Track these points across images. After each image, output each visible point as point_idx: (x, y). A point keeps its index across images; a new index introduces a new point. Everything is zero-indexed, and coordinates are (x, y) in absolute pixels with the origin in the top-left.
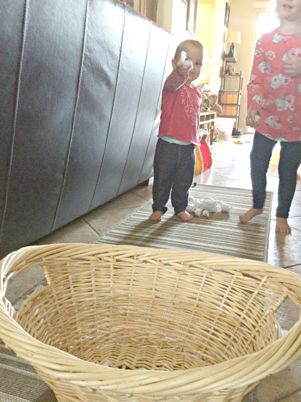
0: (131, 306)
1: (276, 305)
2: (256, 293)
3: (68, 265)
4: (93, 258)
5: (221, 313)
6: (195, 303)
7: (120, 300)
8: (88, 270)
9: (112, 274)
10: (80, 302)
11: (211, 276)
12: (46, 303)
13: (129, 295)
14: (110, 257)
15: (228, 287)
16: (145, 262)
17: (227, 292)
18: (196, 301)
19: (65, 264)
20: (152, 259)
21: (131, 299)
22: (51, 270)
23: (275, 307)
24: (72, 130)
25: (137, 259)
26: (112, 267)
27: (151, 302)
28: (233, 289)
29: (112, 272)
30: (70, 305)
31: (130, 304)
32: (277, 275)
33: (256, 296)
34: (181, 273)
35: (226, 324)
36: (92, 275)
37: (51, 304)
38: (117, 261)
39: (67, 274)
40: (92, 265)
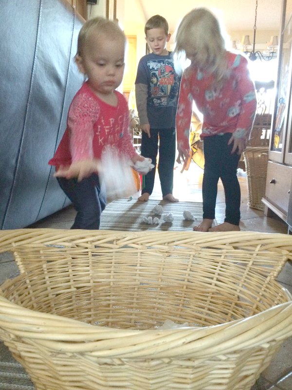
0: (114, 295)
1: (277, 270)
2: (251, 263)
3: (41, 252)
4: (70, 244)
5: (214, 291)
6: (184, 285)
7: (102, 290)
8: (64, 258)
9: (90, 261)
10: (57, 295)
11: (199, 254)
12: (20, 295)
13: (112, 284)
14: (87, 242)
15: (218, 263)
16: (126, 246)
17: (218, 268)
18: (186, 282)
19: (39, 251)
20: (133, 243)
21: (114, 288)
22: (23, 257)
23: (275, 272)
24: (24, 125)
25: (117, 244)
26: (90, 254)
27: (136, 289)
28: (223, 264)
29: (91, 259)
30: (47, 298)
31: (113, 294)
32: (273, 241)
33: (251, 267)
34: (167, 254)
35: (221, 302)
36: (69, 263)
37: (26, 296)
38: (96, 247)
39: (41, 263)
40: (68, 252)
